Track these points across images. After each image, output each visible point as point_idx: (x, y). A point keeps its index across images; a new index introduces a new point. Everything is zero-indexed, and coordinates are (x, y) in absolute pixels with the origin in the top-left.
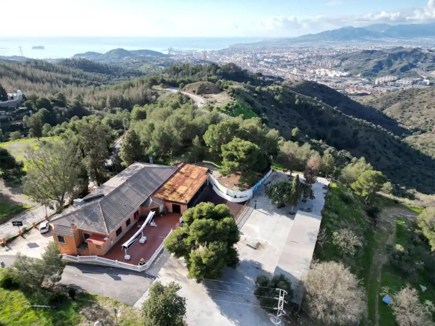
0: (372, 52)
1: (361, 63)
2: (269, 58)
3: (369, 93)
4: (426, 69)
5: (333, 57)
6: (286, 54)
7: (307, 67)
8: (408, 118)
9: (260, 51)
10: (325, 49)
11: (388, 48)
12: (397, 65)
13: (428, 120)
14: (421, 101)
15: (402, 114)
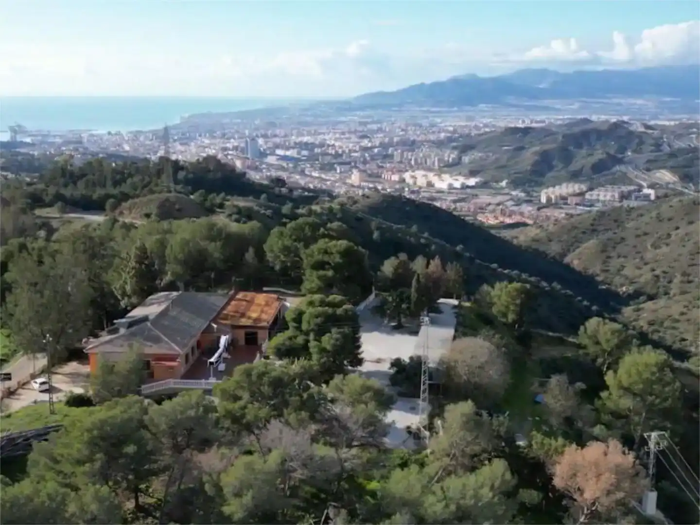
0: (526, 131)
1: (505, 157)
2: (288, 148)
3: (530, 222)
4: (645, 166)
5: (439, 144)
6: (330, 139)
7: (382, 167)
8: (619, 270)
9: (263, 132)
10: (421, 126)
11: (559, 122)
12: (583, 159)
13: (657, 272)
14: (639, 232)
15: (604, 262)
